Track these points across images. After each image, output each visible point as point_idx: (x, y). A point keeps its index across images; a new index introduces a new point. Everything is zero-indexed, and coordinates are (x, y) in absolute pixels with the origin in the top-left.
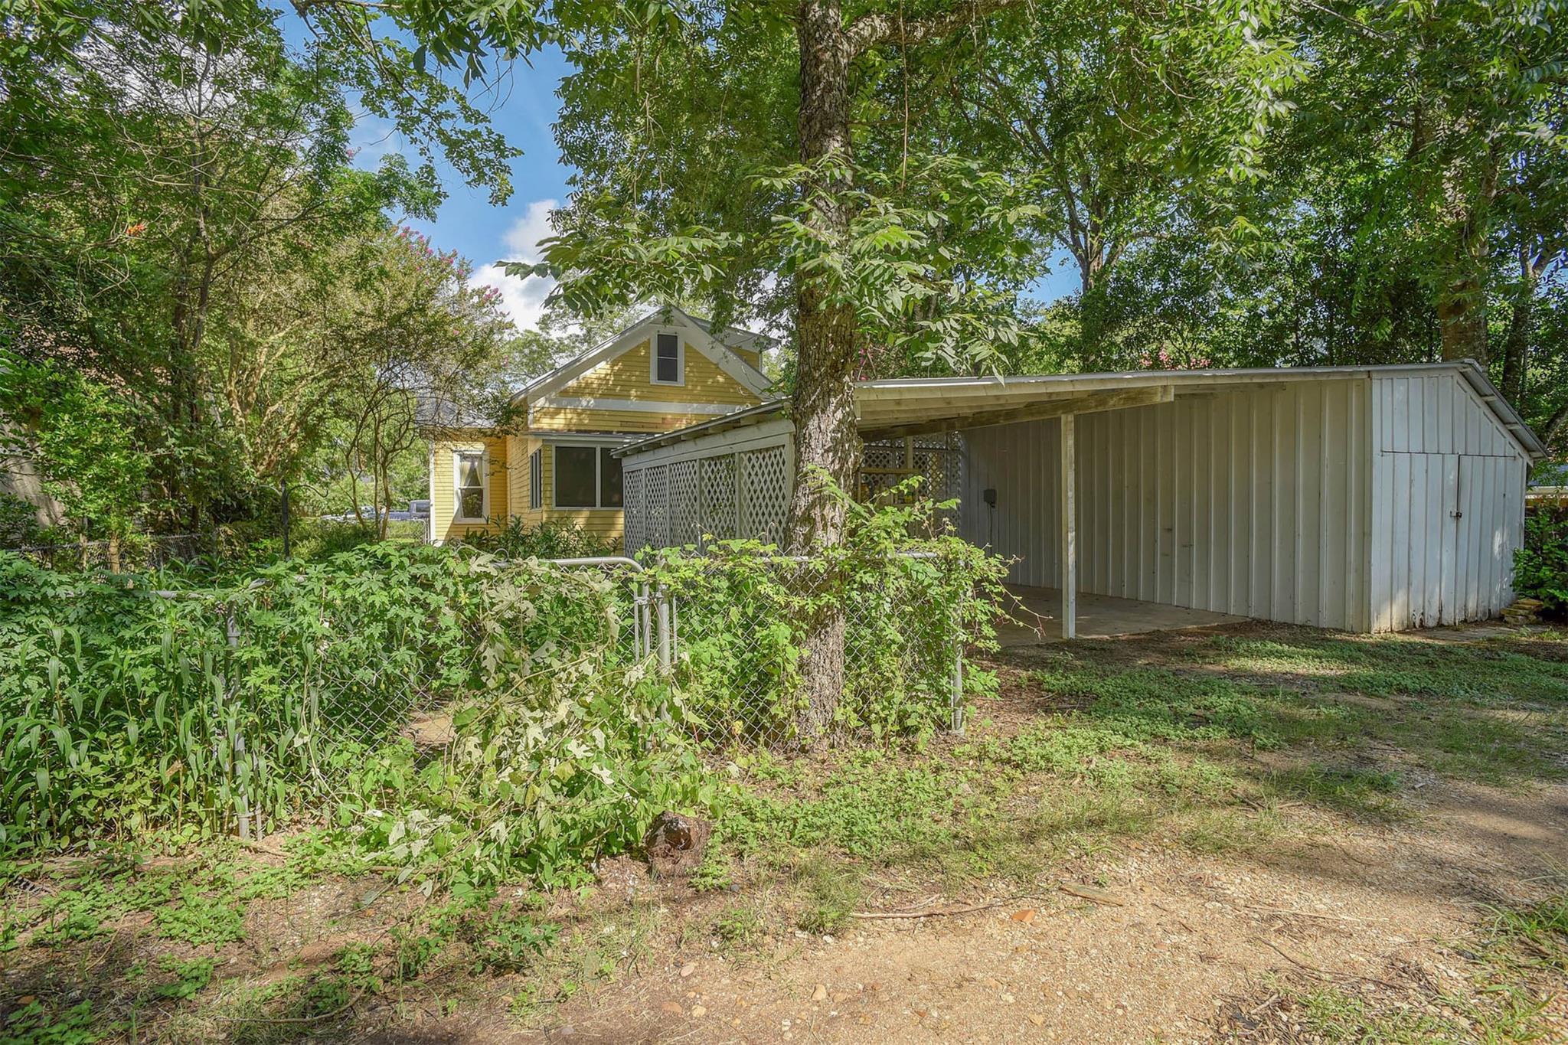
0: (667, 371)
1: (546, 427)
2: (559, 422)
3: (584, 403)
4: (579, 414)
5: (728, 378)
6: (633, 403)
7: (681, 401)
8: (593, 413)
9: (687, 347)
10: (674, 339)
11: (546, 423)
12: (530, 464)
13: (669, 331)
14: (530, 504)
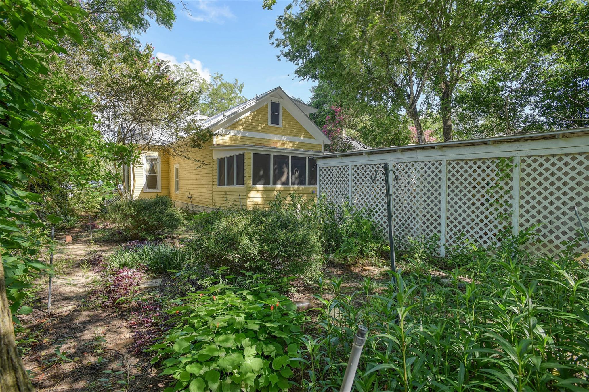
0: (275, 120)
4: (236, 138)
6: (259, 135)
8: (242, 138)
9: (283, 109)
10: (278, 105)
12: (217, 162)
13: (276, 100)
14: (217, 183)
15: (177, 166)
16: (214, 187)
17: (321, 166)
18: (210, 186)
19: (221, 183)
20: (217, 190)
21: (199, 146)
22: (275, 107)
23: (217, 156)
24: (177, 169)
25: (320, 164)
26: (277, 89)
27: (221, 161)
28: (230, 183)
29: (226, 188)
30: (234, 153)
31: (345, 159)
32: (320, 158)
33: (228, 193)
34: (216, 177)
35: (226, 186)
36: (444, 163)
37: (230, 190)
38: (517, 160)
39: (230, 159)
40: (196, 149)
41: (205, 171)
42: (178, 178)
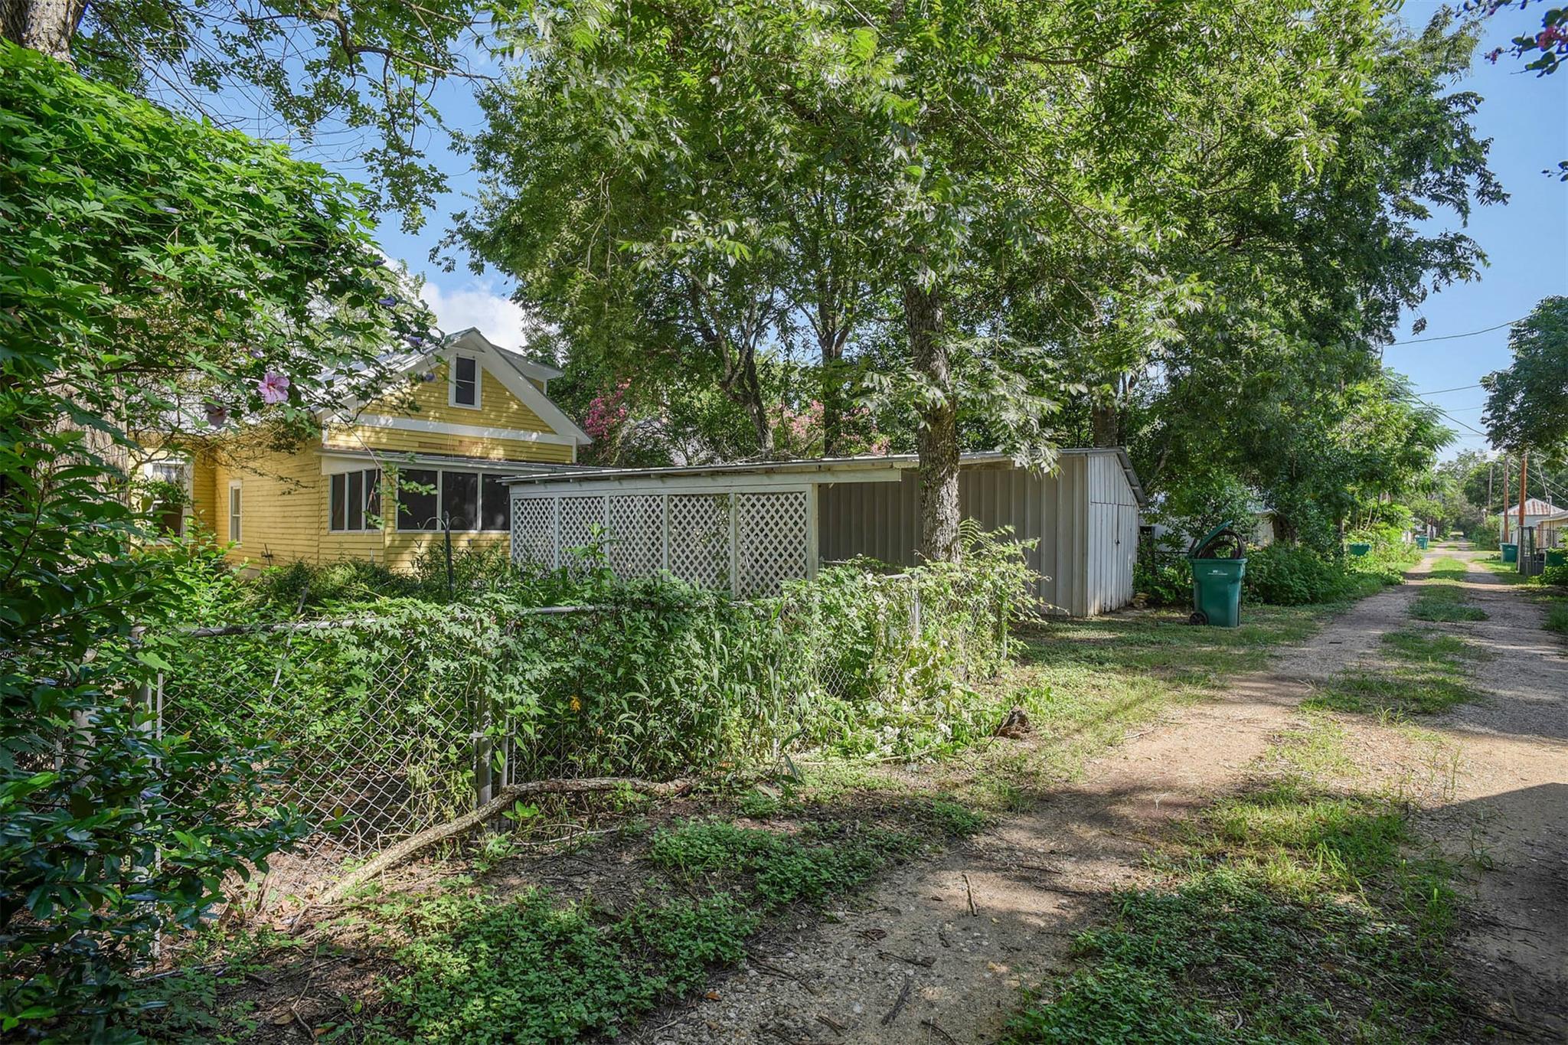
0: (465, 395)
1: (342, 444)
2: (354, 441)
3: (383, 421)
4: (377, 433)
5: (521, 405)
6: (431, 425)
7: (477, 424)
8: (392, 432)
9: (484, 372)
10: (472, 363)
11: (343, 441)
12: (330, 482)
13: (467, 354)
14: (328, 525)
15: (235, 484)
16: (323, 532)
17: (517, 497)
18: (313, 532)
19: (337, 524)
20: (328, 539)
21: (290, 447)
22: (466, 369)
23: (329, 469)
24: (237, 491)
25: (515, 493)
26: (469, 332)
27: (337, 480)
28: (355, 524)
29: (345, 535)
30: (363, 467)
31: (550, 487)
32: (515, 483)
33: (346, 546)
34: (327, 514)
35: (346, 531)
36: (665, 498)
37: (355, 539)
38: (732, 496)
39: (355, 477)
40: (284, 453)
41: (302, 499)
42: (237, 512)
